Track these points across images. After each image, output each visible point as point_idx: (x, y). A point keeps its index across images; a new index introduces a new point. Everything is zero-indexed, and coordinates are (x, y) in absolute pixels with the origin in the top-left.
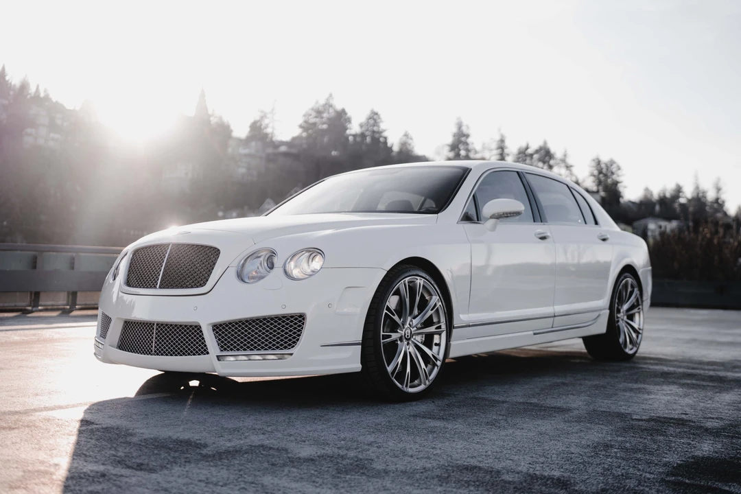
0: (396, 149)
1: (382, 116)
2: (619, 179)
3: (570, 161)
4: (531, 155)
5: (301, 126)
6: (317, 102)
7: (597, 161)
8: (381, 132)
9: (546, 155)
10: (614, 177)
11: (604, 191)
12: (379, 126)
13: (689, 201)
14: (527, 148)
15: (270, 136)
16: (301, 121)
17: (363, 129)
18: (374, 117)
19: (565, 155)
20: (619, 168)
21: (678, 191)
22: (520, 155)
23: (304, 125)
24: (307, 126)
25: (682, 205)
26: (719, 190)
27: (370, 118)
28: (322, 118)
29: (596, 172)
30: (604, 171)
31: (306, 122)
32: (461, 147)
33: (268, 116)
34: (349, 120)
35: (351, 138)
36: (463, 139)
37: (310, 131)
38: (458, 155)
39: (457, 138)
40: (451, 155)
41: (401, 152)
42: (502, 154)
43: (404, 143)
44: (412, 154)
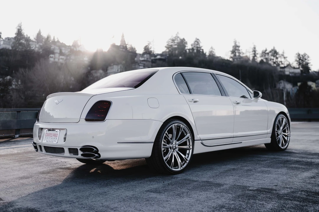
0: (207, 54)
1: (200, 40)
2: (309, 62)
3: (285, 55)
4: (268, 53)
5: (166, 47)
6: (172, 36)
7: (298, 54)
8: (201, 47)
9: (275, 53)
10: (306, 61)
11: (302, 68)
12: (199, 45)
14: (266, 50)
15: (153, 52)
16: (166, 44)
17: (193, 46)
18: (197, 41)
19: (283, 53)
20: (308, 57)
22: (263, 54)
23: (167, 46)
27: (196, 42)
28: (175, 43)
29: (298, 60)
30: (302, 59)
31: (167, 45)
32: (236, 52)
33: (151, 43)
34: (186, 43)
35: (188, 51)
36: (237, 48)
37: (170, 49)
38: (235, 55)
39: (234, 48)
40: (232, 55)
41: (210, 55)
42: (255, 54)
43: (211, 52)
44: (215, 56)
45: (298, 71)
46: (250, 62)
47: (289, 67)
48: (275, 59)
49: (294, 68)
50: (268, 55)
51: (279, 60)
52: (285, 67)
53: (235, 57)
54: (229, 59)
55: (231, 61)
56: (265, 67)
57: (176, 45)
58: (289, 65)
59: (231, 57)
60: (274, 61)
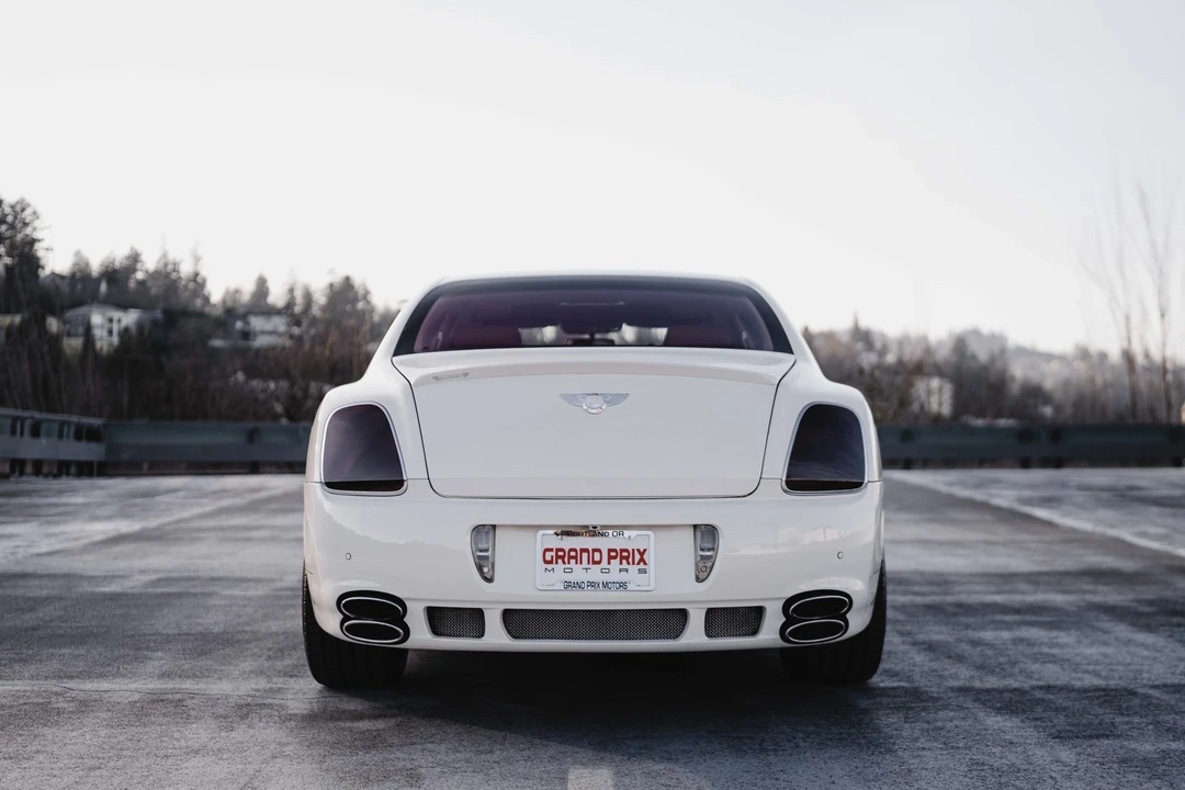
2: (37, 235)
10: (28, 230)
11: (9, 256)
13: (153, 275)
20: (36, 216)
21: (135, 258)
25: (142, 283)
26: (197, 259)
30: (10, 219)
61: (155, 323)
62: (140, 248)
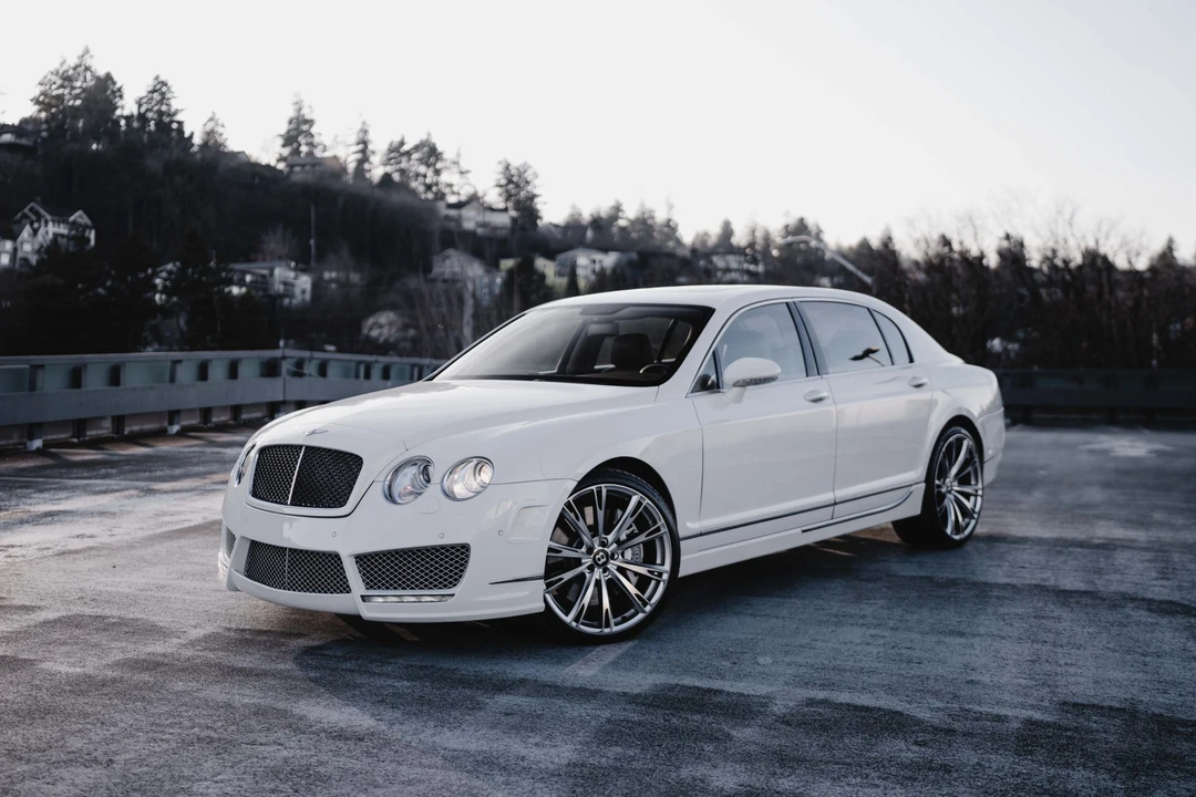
0: (197, 140)
1: (173, 89)
2: (536, 192)
3: (464, 165)
4: (408, 154)
5: (37, 101)
6: (64, 62)
7: (504, 165)
8: (175, 114)
9: (431, 154)
10: (529, 188)
11: (516, 209)
12: (169, 105)
13: (633, 222)
14: (402, 143)
16: (36, 91)
17: (143, 110)
18: (160, 90)
19: (459, 155)
20: (536, 176)
21: (617, 210)
22: (392, 155)
23: (41, 98)
24: (45, 102)
25: (623, 229)
27: (155, 91)
28: (73, 88)
29: (503, 182)
30: (515, 179)
31: (44, 94)
32: (302, 139)
34: (119, 93)
35: (123, 122)
36: (305, 127)
37: (54, 110)
38: (296, 152)
39: (293, 126)
40: (286, 151)
41: (205, 145)
42: (363, 151)
43: (211, 133)
44: (226, 150)
45: (503, 220)
46: (349, 178)
47: (475, 204)
48: (430, 173)
49: (492, 209)
50: (409, 160)
51: (445, 178)
52: (459, 205)
53: (296, 159)
54: (273, 163)
55: (281, 171)
56: (396, 198)
57: (76, 97)
58: (474, 199)
59: (282, 159)
60: (428, 181)
61: (630, 263)
62: (621, 201)
